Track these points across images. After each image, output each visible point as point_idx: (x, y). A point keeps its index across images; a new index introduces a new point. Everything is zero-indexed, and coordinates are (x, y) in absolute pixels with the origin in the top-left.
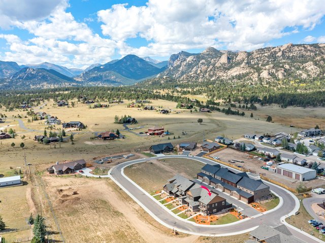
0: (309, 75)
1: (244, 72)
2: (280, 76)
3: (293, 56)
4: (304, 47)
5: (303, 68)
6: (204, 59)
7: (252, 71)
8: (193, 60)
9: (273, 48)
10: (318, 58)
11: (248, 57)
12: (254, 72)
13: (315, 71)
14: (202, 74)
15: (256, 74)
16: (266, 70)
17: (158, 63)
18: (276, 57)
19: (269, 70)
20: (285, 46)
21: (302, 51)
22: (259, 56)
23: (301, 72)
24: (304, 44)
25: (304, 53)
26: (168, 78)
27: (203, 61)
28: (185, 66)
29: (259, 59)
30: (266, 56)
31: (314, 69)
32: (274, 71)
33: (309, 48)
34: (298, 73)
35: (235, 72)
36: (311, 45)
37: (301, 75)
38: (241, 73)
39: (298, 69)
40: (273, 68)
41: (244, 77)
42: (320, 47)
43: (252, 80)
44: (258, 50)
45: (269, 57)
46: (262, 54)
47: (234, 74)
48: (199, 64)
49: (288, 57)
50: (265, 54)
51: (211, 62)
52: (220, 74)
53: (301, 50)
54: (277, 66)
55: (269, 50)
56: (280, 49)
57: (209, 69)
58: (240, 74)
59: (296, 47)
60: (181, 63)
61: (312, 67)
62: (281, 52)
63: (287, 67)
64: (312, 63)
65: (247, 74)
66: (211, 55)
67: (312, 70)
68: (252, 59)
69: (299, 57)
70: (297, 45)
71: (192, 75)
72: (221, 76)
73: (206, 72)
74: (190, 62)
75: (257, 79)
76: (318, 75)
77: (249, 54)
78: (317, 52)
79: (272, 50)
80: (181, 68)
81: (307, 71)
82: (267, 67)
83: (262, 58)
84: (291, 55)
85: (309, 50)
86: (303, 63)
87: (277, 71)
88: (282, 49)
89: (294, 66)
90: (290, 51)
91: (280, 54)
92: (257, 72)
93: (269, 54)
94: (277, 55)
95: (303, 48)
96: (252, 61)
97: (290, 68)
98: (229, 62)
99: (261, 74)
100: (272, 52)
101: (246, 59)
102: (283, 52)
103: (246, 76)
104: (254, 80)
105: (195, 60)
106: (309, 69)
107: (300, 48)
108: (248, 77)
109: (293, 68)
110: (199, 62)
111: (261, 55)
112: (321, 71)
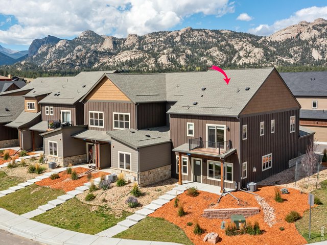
0: (214, 62)
1: (137, 57)
2: (182, 63)
3: (193, 41)
4: (205, 32)
5: (207, 54)
6: (80, 45)
7: (147, 56)
8: (65, 46)
9: (170, 32)
10: (223, 43)
11: (140, 42)
12: (150, 57)
13: (221, 58)
14: (79, 61)
15: (153, 60)
16: (164, 54)
17: (13, 53)
18: (173, 42)
19: (168, 54)
20: (183, 30)
21: (203, 37)
22: (153, 40)
23: (205, 58)
24: (204, 29)
25: (206, 39)
26: (29, 64)
27: (80, 47)
28: (54, 53)
29: (153, 45)
30: (162, 41)
31: (219, 55)
32: (174, 56)
33: (210, 33)
34: (202, 60)
35: (125, 56)
36: (212, 31)
37: (205, 61)
38: (133, 58)
39: (202, 55)
40: (173, 52)
41: (138, 63)
42: (221, 34)
43: (148, 66)
44: (152, 34)
45: (165, 42)
46: (157, 38)
47: (124, 60)
48: (75, 51)
49: (188, 43)
50: (161, 39)
51: (90, 49)
52: (105, 61)
53: (202, 35)
54: (176, 51)
55: (164, 35)
56: (178, 34)
57: (89, 55)
58: (131, 60)
59: (196, 32)
60: (47, 50)
61: (218, 52)
62: (179, 36)
63: (189, 52)
64: (217, 48)
65: (141, 60)
66: (91, 40)
67: (218, 56)
68: (145, 44)
69: (201, 43)
70: (197, 30)
71: (65, 62)
72: (105, 63)
73: (84, 58)
74: (61, 49)
75: (153, 65)
76: (225, 63)
77: (141, 39)
78: (220, 39)
79: (169, 35)
80: (49, 56)
81: (212, 58)
82: (165, 51)
83: (157, 43)
84: (191, 41)
85: (210, 36)
86: (206, 49)
87: (178, 56)
88: (180, 34)
89: (197, 52)
90: (189, 36)
91: (178, 39)
92: (153, 57)
93: (165, 38)
94: (175, 40)
95: (204, 34)
96: (144, 46)
97: (192, 53)
98: (115, 48)
99: (159, 60)
100: (169, 36)
101: (138, 44)
102: (181, 37)
103: (139, 62)
104: (150, 66)
105: (68, 46)
106: (214, 55)
107: (201, 33)
108: (142, 63)
109: (196, 55)
110: (74, 48)
111: (155, 39)
112: (227, 58)
